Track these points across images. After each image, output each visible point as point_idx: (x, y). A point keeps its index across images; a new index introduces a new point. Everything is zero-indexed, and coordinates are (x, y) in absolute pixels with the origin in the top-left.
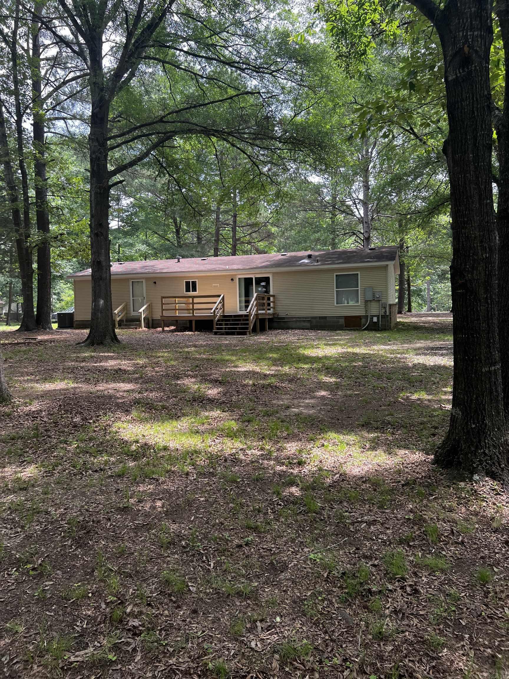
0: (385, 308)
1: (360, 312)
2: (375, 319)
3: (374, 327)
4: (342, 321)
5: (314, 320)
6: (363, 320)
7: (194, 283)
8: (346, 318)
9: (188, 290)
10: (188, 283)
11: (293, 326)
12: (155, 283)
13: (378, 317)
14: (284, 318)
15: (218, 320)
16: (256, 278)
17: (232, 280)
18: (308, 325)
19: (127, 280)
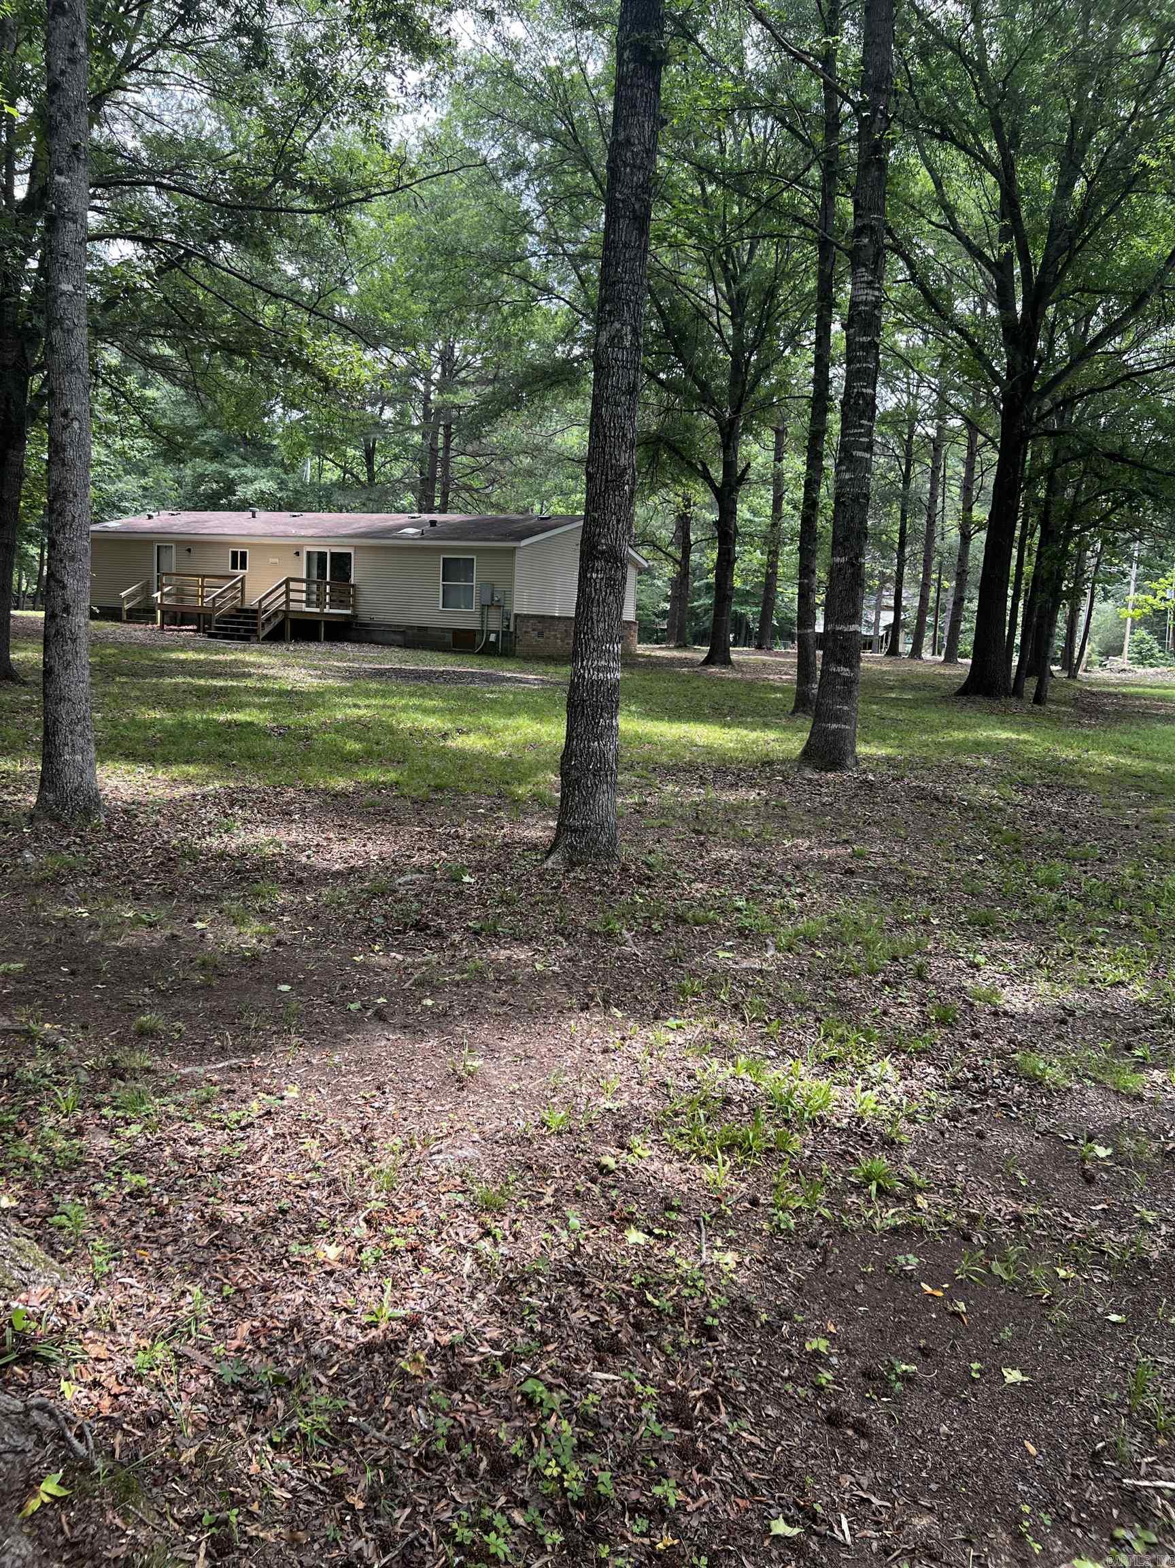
0: (508, 620)
1: (473, 625)
2: (492, 638)
3: (489, 651)
4: (449, 637)
5: (410, 632)
6: (478, 638)
7: (244, 554)
8: (456, 632)
9: (234, 567)
10: (234, 554)
11: (380, 639)
12: (189, 550)
13: (497, 632)
14: (367, 625)
15: (223, 616)
16: (332, 554)
17: (297, 554)
18: (398, 638)
19: (151, 542)
